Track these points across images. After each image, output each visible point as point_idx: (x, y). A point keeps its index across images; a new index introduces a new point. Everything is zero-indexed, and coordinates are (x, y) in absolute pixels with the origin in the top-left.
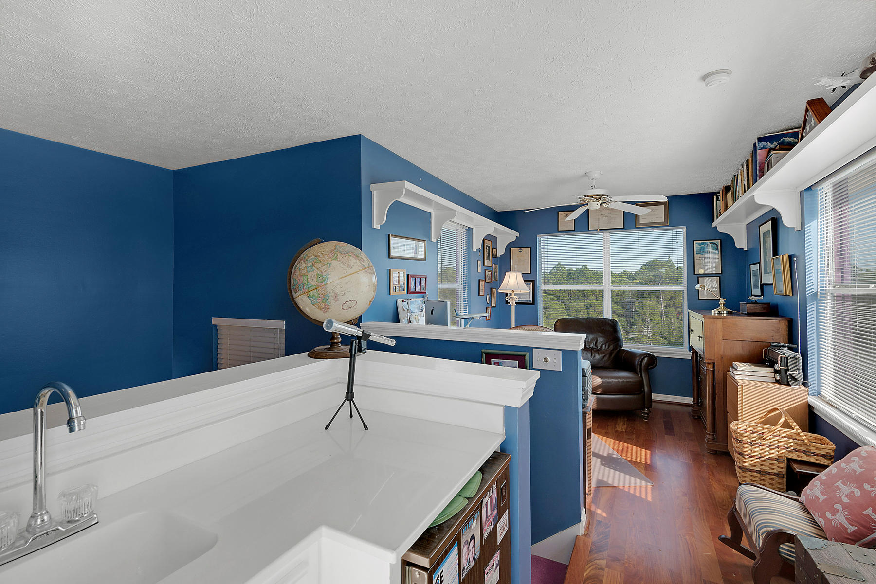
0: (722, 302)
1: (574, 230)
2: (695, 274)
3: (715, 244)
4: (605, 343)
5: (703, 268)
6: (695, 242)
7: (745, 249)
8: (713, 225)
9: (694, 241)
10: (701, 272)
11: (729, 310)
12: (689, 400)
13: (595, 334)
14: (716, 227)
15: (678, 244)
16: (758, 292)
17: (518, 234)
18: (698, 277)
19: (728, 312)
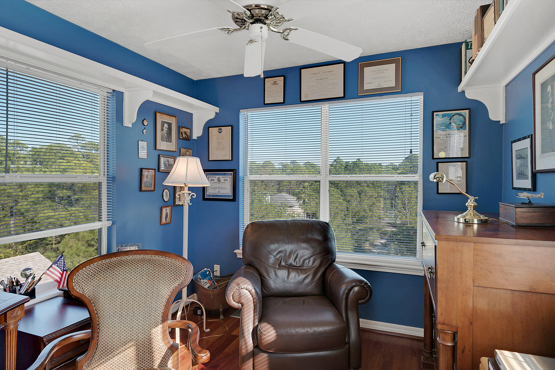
0: (471, 202)
1: (284, 102)
2: (433, 158)
3: (461, 115)
4: (309, 258)
5: (445, 149)
6: (435, 114)
7: (503, 121)
8: (460, 89)
9: (433, 112)
10: (442, 155)
11: (482, 217)
12: (419, 332)
13: (296, 245)
14: (463, 92)
15: (413, 117)
16: (528, 184)
17: (217, 109)
18: (438, 163)
19: (482, 220)
